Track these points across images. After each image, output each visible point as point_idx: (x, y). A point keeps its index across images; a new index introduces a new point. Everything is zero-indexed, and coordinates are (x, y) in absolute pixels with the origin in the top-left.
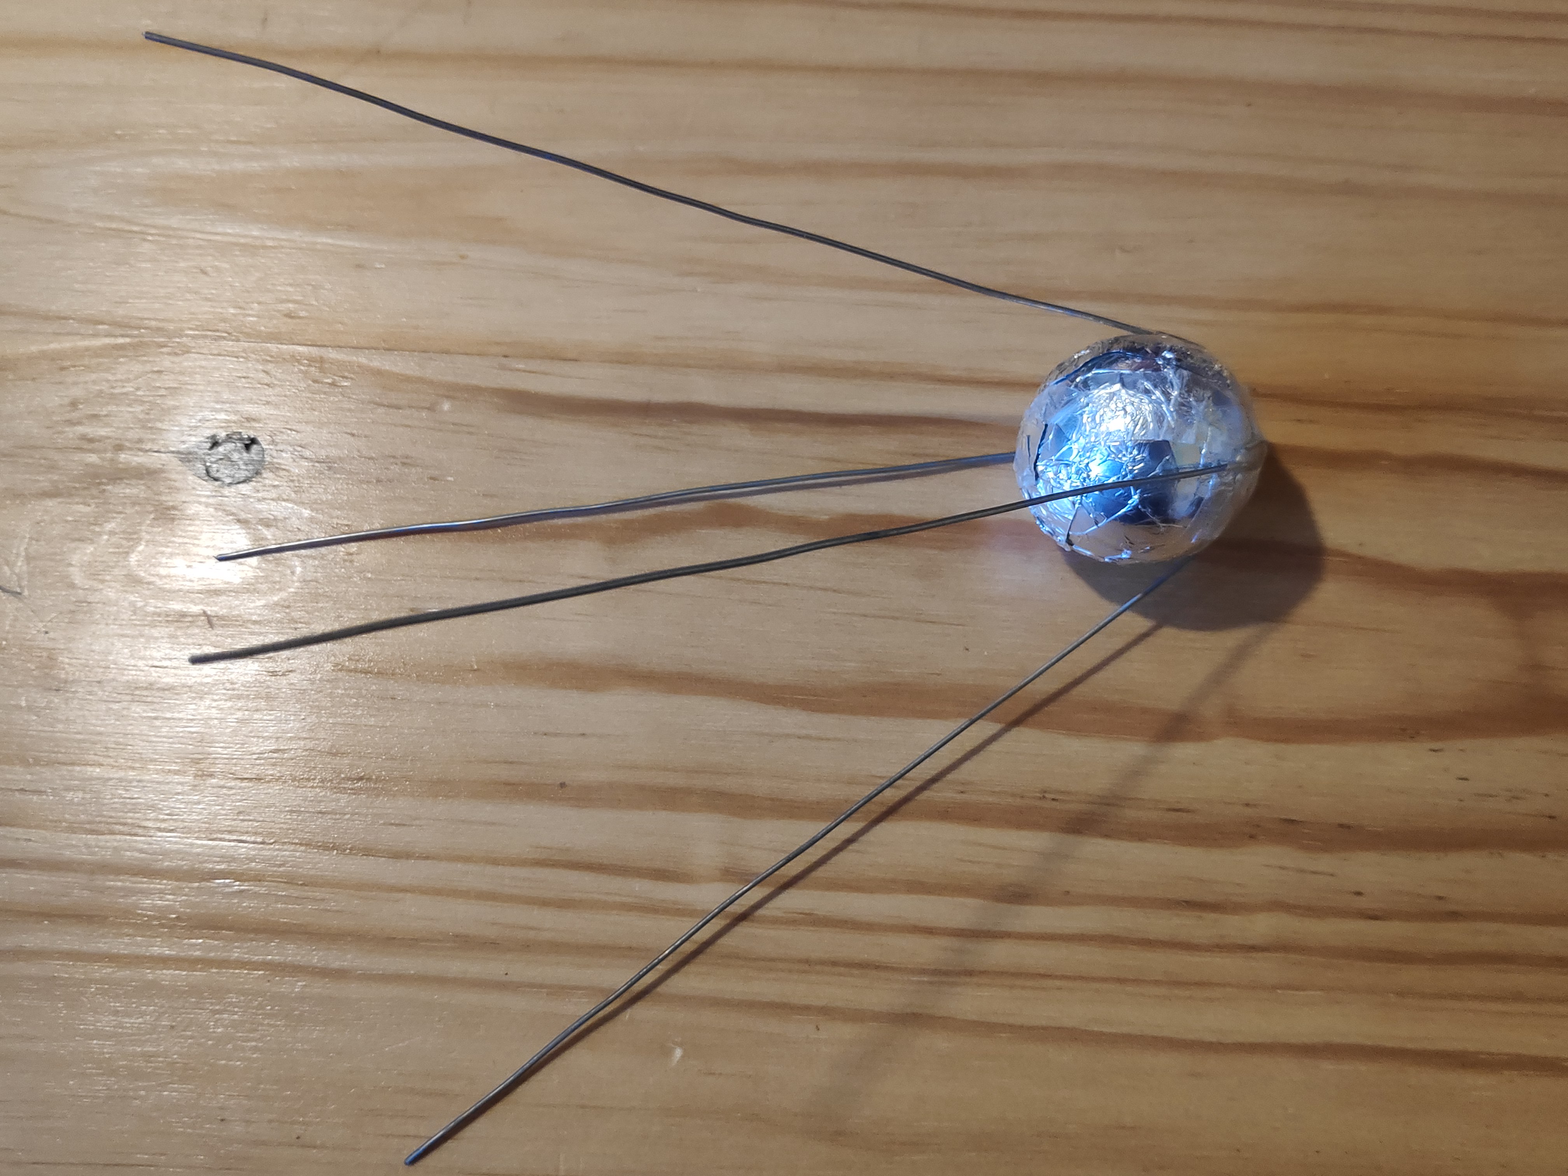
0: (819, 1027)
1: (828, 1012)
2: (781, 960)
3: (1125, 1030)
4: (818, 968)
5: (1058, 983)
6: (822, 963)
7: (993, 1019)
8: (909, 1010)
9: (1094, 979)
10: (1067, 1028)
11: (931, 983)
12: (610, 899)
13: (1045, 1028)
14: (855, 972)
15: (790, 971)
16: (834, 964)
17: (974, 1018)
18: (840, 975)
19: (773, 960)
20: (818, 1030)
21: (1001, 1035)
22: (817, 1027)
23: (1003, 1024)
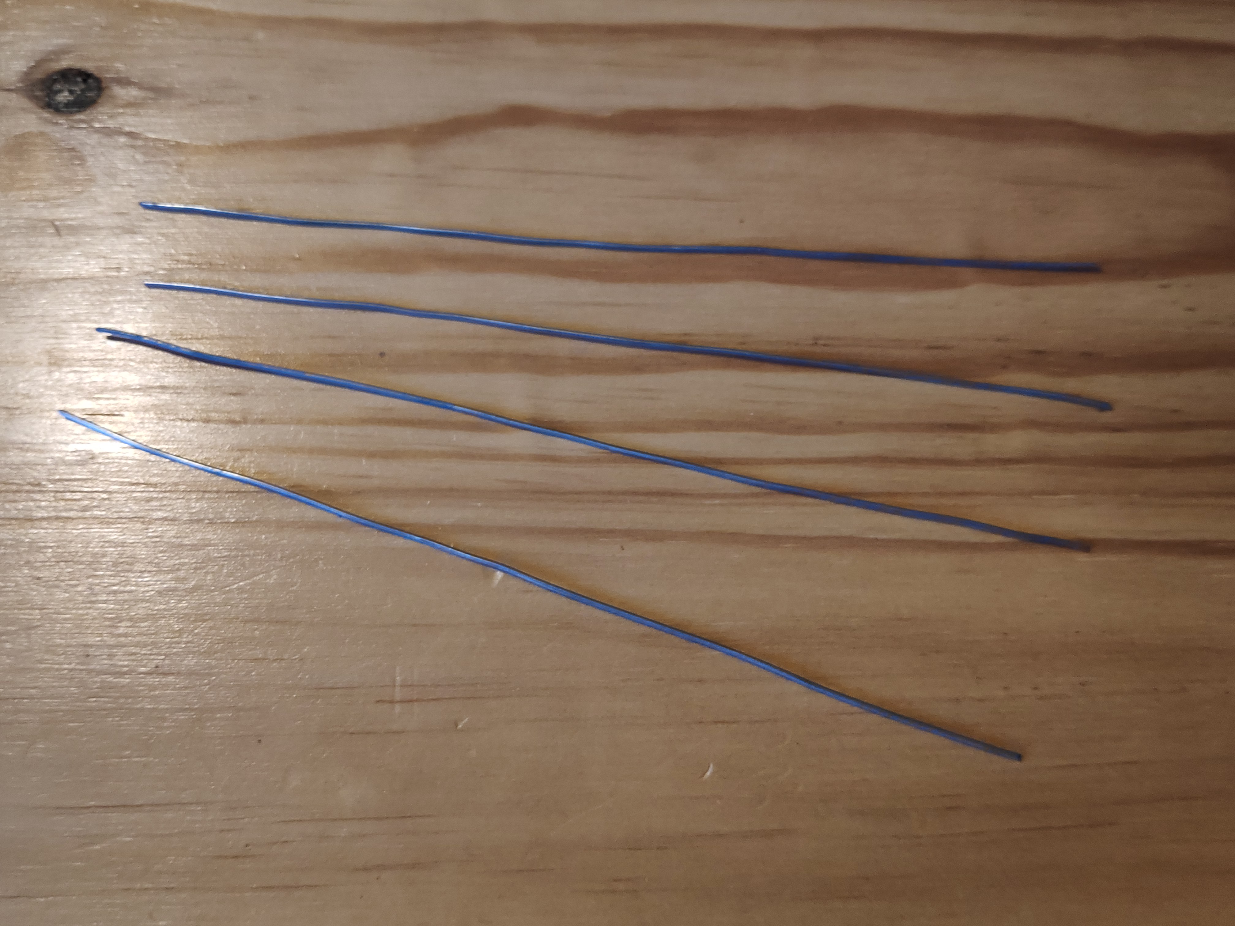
0: (624, 547)
1: (632, 534)
2: (587, 493)
3: (896, 536)
6: (625, 493)
7: (780, 533)
8: (703, 529)
10: (845, 537)
11: (720, 505)
12: (429, 448)
13: (826, 538)
14: (654, 499)
15: (596, 501)
16: (635, 493)
17: (761, 532)
19: (579, 493)
20: (623, 549)
21: (786, 545)
22: (622, 547)
23: (787, 537)
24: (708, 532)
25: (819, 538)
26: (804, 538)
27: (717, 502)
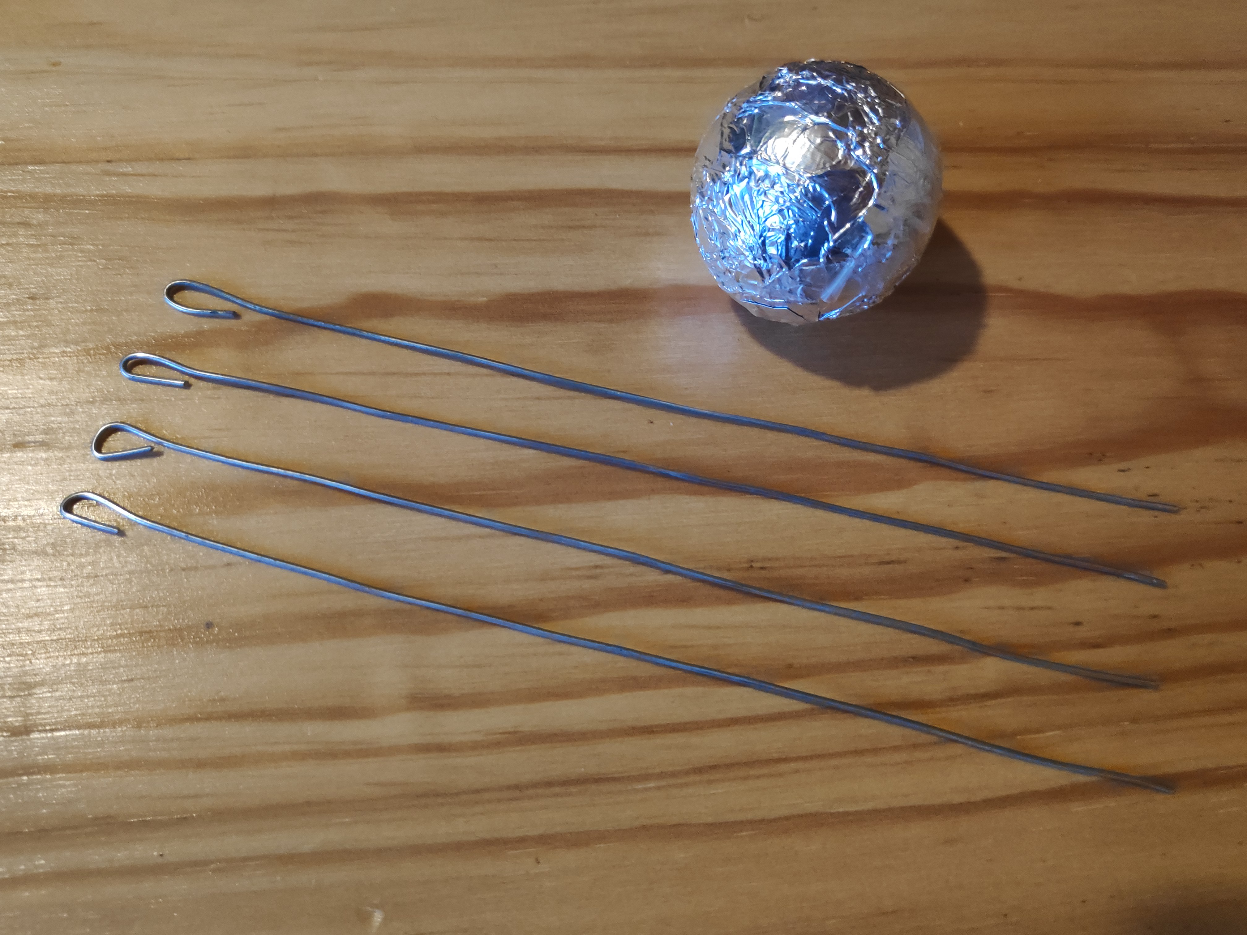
0: (540, 859)
1: (548, 841)
2: (486, 790)
3: (870, 805)
4: (531, 792)
5: (793, 766)
6: (535, 785)
7: (731, 818)
8: (637, 823)
9: (832, 756)
10: (811, 814)
11: (658, 788)
12: (278, 749)
14: (573, 789)
15: (499, 801)
16: (549, 784)
17: (710, 820)
18: (556, 795)
19: (478, 791)
20: (539, 863)
21: (742, 834)
22: (537, 860)
23: (742, 822)
24: (644, 827)
25: (780, 819)
26: (762, 821)
27: (652, 784)
